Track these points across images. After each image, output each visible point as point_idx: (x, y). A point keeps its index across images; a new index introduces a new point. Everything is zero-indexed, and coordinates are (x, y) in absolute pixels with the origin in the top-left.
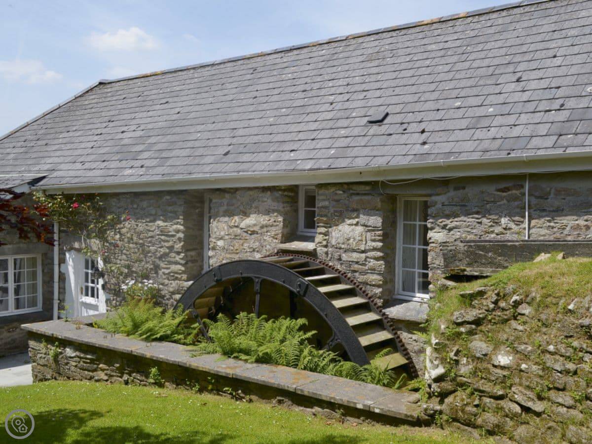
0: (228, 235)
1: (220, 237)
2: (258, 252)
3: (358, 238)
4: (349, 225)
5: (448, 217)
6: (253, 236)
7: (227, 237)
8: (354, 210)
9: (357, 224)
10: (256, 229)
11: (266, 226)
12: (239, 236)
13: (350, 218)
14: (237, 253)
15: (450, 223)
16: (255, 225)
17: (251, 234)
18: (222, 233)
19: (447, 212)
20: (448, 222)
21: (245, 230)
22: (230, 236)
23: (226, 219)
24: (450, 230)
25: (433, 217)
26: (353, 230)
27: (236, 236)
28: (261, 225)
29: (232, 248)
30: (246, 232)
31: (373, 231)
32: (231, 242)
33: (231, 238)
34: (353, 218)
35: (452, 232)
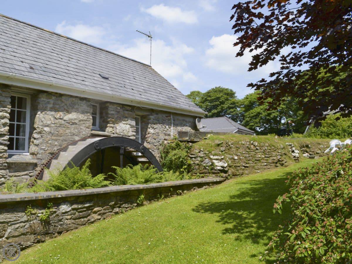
0: (54, 124)
1: (47, 125)
2: (76, 135)
3: (128, 130)
4: (124, 124)
5: (154, 124)
6: (73, 126)
7: (53, 125)
8: (126, 117)
9: (127, 124)
10: (76, 121)
11: (83, 121)
12: (63, 125)
13: (124, 121)
14: (61, 136)
15: (155, 126)
16: (75, 119)
17: (71, 125)
18: (49, 122)
19: (154, 122)
20: (154, 126)
21: (68, 122)
22: (56, 125)
23: (53, 113)
24: (155, 129)
25: (151, 124)
26: (126, 126)
27: (61, 125)
28: (80, 120)
29: (57, 133)
30: (69, 123)
31: (133, 127)
32: (57, 129)
33: (56, 126)
34: (126, 121)
35: (155, 130)
